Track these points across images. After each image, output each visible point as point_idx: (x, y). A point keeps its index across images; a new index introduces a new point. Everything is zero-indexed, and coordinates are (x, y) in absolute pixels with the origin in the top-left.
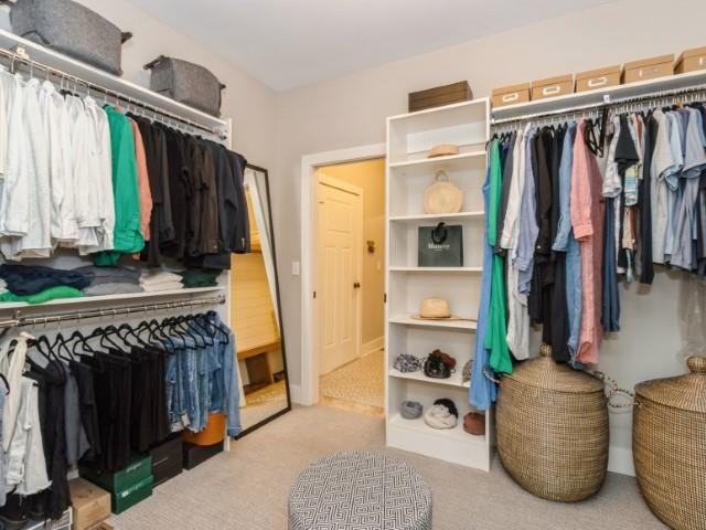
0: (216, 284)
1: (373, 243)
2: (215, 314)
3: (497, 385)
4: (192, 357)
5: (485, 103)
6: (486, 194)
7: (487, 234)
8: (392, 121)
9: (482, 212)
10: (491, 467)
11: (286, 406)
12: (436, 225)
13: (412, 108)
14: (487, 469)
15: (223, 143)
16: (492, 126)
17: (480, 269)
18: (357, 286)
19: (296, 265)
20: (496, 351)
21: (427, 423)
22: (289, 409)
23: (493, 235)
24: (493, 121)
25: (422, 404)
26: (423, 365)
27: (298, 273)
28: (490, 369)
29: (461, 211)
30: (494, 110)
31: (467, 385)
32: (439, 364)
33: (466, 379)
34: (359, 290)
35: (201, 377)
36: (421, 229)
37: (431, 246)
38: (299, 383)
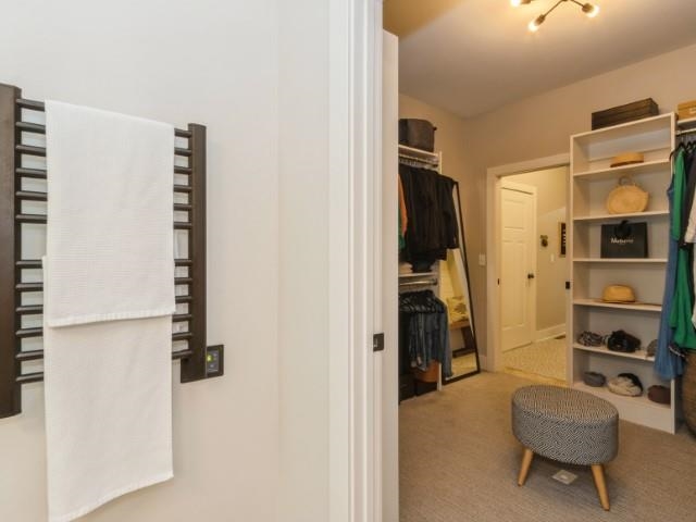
0: (430, 271)
1: (546, 237)
2: (431, 292)
3: (683, 360)
4: (421, 319)
5: (669, 117)
6: (671, 196)
7: (671, 231)
8: (575, 139)
9: (667, 212)
10: (676, 431)
11: (476, 369)
12: (619, 222)
13: (595, 127)
14: (673, 432)
15: (436, 169)
16: (677, 136)
17: (665, 260)
18: (530, 276)
19: (482, 257)
20: (681, 329)
21: (611, 390)
22: (478, 371)
23: (677, 231)
24: (679, 132)
25: (605, 374)
26: (606, 341)
27: (483, 264)
28: (675, 345)
29: (644, 211)
30: (680, 122)
31: (652, 359)
32: (623, 341)
33: (650, 355)
34: (534, 281)
35: (426, 334)
36: (604, 227)
37: (614, 241)
38: (485, 354)
